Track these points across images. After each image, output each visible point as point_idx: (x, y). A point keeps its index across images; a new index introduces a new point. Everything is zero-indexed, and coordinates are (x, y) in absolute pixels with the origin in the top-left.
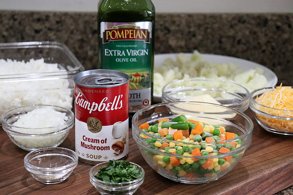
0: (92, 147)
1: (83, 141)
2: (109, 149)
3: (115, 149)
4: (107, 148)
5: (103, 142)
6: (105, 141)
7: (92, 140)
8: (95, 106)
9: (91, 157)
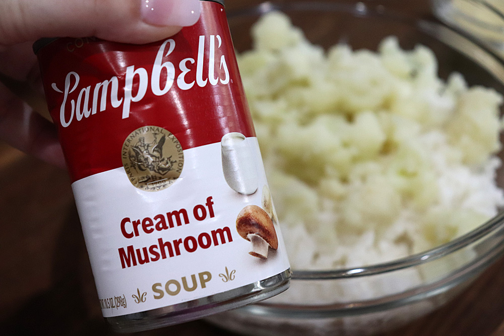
0: (166, 248)
1: (125, 243)
2: (230, 240)
3: (250, 236)
4: (222, 235)
5: (200, 214)
6: (207, 208)
7: (159, 220)
8: (136, 79)
9: (173, 288)
